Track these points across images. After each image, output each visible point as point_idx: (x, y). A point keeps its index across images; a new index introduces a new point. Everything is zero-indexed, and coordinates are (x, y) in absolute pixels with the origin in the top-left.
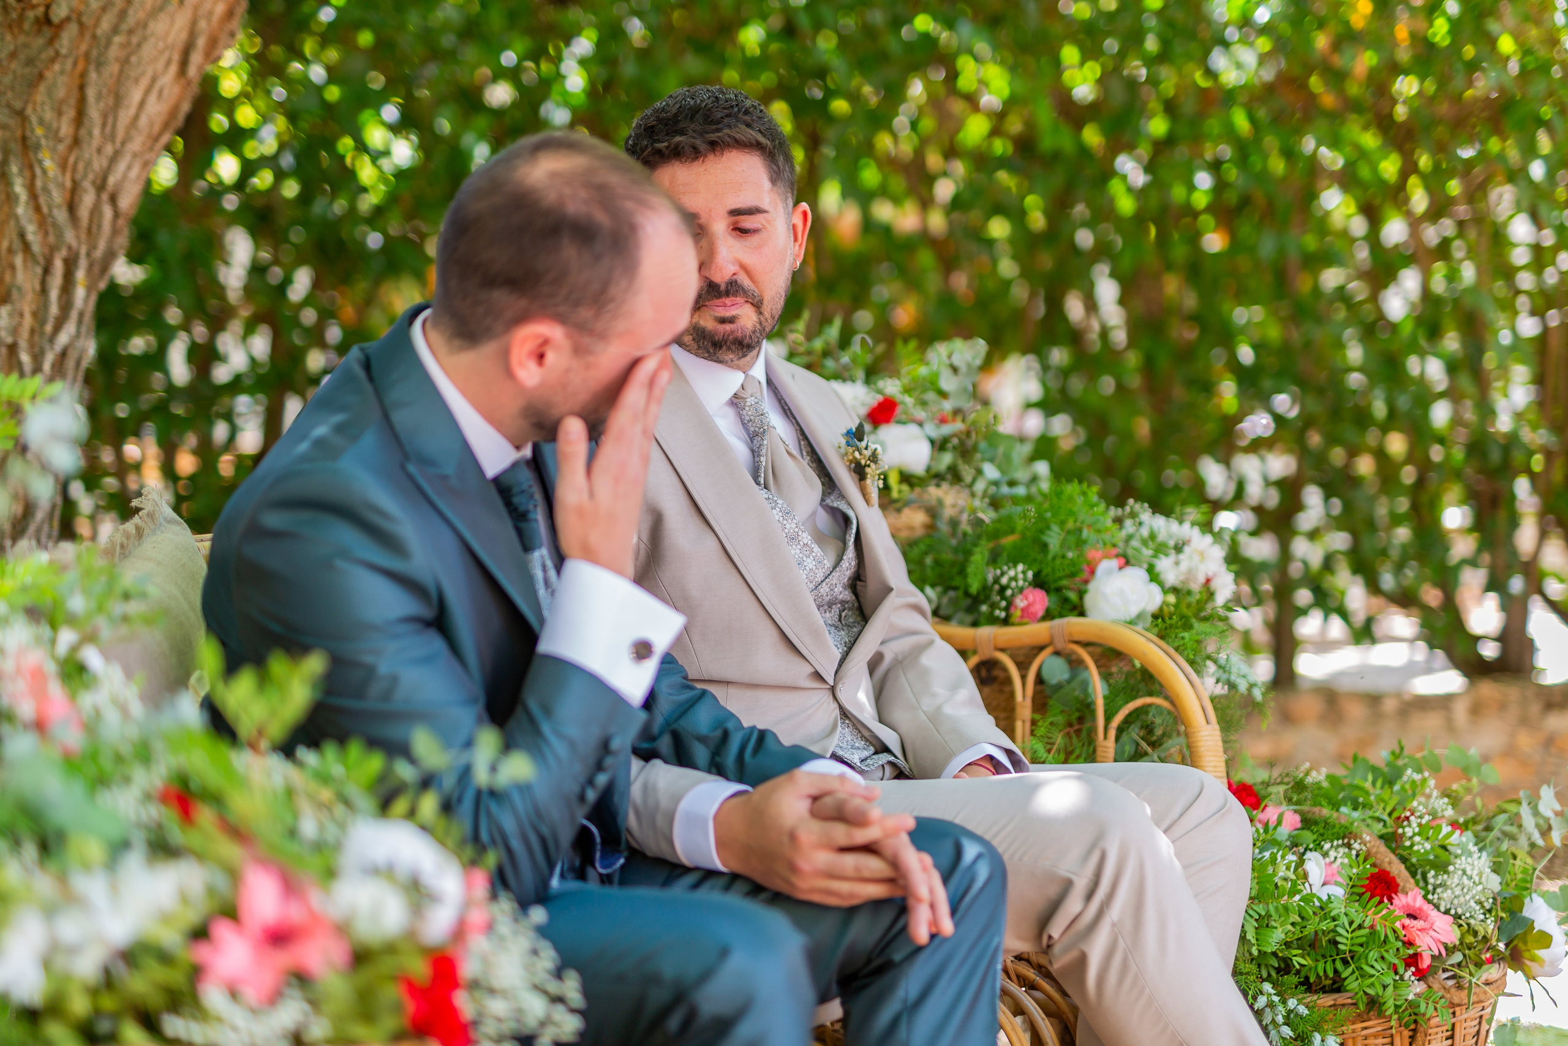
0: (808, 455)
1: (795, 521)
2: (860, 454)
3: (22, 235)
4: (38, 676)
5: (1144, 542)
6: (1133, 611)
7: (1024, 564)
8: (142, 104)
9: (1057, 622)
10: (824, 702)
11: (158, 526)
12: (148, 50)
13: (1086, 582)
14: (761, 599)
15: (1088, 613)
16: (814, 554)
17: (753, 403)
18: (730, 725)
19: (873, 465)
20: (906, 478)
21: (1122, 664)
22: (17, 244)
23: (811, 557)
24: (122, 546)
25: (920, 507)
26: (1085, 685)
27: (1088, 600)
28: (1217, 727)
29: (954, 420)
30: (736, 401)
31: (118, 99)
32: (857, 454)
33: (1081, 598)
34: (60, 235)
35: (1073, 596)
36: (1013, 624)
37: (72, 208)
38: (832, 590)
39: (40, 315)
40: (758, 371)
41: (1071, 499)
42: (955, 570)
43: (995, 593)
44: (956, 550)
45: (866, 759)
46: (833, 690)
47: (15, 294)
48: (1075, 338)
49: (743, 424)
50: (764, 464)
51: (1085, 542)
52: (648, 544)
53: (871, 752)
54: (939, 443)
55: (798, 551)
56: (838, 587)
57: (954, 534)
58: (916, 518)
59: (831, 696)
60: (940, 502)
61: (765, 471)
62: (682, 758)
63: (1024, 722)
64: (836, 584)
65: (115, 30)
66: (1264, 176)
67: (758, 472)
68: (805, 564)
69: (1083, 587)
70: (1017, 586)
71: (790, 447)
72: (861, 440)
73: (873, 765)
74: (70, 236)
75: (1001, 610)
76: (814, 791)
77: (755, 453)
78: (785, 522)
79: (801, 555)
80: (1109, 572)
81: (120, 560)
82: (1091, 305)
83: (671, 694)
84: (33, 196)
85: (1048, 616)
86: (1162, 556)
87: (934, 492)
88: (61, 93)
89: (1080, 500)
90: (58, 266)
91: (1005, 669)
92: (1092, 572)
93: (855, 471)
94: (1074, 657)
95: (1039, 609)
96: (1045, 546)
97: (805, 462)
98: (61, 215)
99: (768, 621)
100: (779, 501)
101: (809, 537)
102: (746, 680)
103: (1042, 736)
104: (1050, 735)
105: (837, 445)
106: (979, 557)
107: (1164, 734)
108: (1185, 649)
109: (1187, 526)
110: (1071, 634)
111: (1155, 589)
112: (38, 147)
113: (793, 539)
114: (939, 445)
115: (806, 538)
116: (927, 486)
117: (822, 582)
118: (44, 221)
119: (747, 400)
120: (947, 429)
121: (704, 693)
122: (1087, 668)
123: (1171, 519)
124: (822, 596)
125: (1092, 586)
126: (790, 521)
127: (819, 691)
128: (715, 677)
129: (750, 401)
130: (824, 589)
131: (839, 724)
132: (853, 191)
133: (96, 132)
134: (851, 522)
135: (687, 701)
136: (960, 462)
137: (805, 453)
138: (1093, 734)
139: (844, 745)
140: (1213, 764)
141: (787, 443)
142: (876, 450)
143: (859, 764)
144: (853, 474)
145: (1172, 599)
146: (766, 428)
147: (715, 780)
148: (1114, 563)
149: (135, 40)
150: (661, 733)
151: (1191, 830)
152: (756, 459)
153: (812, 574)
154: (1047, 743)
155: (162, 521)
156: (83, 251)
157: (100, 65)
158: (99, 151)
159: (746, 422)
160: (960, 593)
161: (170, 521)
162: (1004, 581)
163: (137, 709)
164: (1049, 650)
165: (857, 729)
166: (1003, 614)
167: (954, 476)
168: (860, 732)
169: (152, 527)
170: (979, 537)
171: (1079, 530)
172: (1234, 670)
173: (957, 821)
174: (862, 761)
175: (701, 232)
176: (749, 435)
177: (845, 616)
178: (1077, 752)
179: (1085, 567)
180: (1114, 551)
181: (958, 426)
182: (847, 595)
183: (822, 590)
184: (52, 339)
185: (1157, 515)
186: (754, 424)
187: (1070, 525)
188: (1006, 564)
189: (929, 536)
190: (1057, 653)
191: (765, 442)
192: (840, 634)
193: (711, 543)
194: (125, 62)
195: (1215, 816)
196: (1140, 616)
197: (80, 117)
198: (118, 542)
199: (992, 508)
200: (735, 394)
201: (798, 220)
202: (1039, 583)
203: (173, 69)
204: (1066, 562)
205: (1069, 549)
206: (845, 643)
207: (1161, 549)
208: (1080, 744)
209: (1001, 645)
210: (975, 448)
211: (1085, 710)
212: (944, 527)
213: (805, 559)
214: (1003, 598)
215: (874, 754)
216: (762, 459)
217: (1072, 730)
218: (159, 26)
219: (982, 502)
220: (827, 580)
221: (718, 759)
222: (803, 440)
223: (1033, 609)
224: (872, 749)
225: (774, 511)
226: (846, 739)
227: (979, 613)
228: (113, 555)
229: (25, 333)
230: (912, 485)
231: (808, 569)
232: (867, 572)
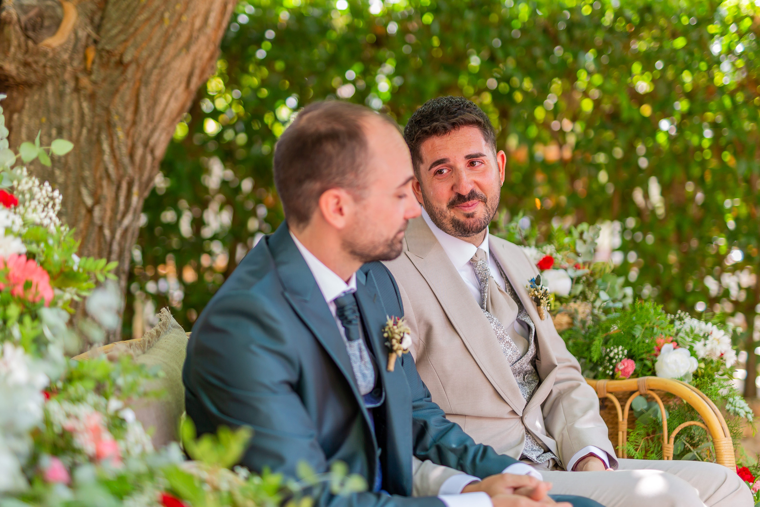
0: (509, 291)
1: (502, 330)
2: (538, 292)
3: (106, 170)
4: (96, 432)
5: (687, 334)
6: (682, 372)
7: (622, 346)
8: (167, 104)
9: (641, 379)
10: (517, 425)
11: (168, 330)
12: (171, 76)
13: (656, 355)
14: (484, 372)
15: (657, 373)
16: (512, 347)
17: (481, 264)
18: (468, 443)
19: (545, 299)
20: (559, 299)
21: (675, 400)
22: (104, 175)
23: (510, 349)
24: (149, 342)
25: (565, 313)
26: (656, 412)
27: (658, 366)
28: (731, 438)
29: (584, 268)
30: (472, 262)
31: (155, 101)
32: (536, 293)
33: (653, 365)
34: (125, 169)
35: (649, 363)
36: (617, 379)
37: (131, 156)
38: (521, 366)
39: (115, 211)
40: (485, 247)
41: (647, 310)
42: (585, 348)
43: (606, 361)
44: (585, 337)
45: (539, 456)
46: (522, 418)
47: (102, 200)
48: (639, 213)
49: (476, 275)
50: (486, 297)
51: (655, 334)
52: (424, 341)
53: (542, 452)
54: (575, 279)
55: (503, 346)
56: (525, 364)
57: (583, 327)
58: (564, 319)
59: (521, 422)
60: (576, 311)
61: (487, 301)
62: (442, 461)
63: (623, 432)
64: (524, 363)
65: (155, 66)
66: (740, 131)
67: (483, 302)
68: (507, 352)
69: (654, 359)
70: (618, 358)
71: (501, 287)
72: (539, 284)
73: (543, 460)
74: (130, 171)
75: (610, 370)
76: (515, 485)
77: (481, 291)
78: (497, 330)
79: (505, 348)
80: (668, 351)
81: (148, 349)
82: (646, 196)
83: (436, 426)
84: (112, 150)
85: (636, 375)
86: (697, 342)
87: (573, 306)
88: (127, 98)
89: (652, 311)
90: (124, 186)
91: (612, 402)
92: (659, 350)
93: (535, 301)
94: (649, 396)
95: (631, 370)
96: (634, 336)
97: (508, 294)
98: (126, 160)
99: (488, 384)
100: (494, 319)
101: (510, 338)
102: (476, 415)
103: (632, 442)
104: (637, 441)
105: (525, 286)
106: (598, 342)
107: (700, 440)
108: (712, 395)
109: (710, 324)
110: (649, 386)
111: (693, 360)
112: (115, 126)
113: (501, 339)
114: (576, 281)
115: (508, 338)
116: (569, 302)
117: (516, 362)
118: (118, 163)
119: (478, 262)
120: (580, 272)
121: (454, 425)
122: (656, 402)
123: (701, 321)
124: (516, 369)
125: (659, 358)
126: (500, 329)
127: (514, 419)
128: (459, 413)
129: (480, 262)
130: (517, 365)
131: (525, 437)
132: (524, 139)
133: (144, 117)
134: (532, 329)
135: (445, 429)
136: (587, 289)
137: (508, 290)
138: (661, 440)
139: (528, 449)
140: (728, 459)
141: (499, 285)
142: (546, 290)
143: (536, 460)
144: (534, 302)
145: (703, 365)
146: (488, 277)
147: (460, 474)
148: (671, 346)
149: (165, 70)
150: (431, 447)
151: (720, 500)
152: (482, 294)
153: (511, 358)
154: (635, 445)
155: (170, 326)
156: (136, 177)
157: (147, 84)
158: (146, 127)
159: (478, 274)
160: (588, 360)
161: (174, 327)
162: (612, 355)
163: (149, 448)
164: (637, 394)
165: (535, 439)
166: (611, 373)
167: (584, 297)
168: (536, 441)
169: (165, 330)
170: (598, 331)
171: (653, 328)
172: (738, 405)
173: (592, 498)
174: (538, 457)
175: (451, 169)
176: (479, 281)
177: (527, 378)
178: (652, 450)
179: (655, 347)
180: (670, 339)
181: (586, 271)
182: (529, 367)
183: (516, 366)
184: (121, 222)
185: (693, 319)
186: (482, 275)
187: (647, 325)
188: (613, 346)
189: (570, 329)
190: (641, 395)
191: (487, 285)
192: (525, 388)
193: (458, 341)
194: (159, 83)
195: (733, 493)
196: (686, 376)
197: (136, 111)
198: (147, 340)
199: (604, 314)
200: (472, 259)
201: (499, 160)
202: (631, 356)
203: (183, 86)
204: (645, 345)
205: (646, 338)
206: (528, 393)
207: (696, 338)
208: (654, 445)
209: (610, 390)
210: (595, 282)
211: (657, 426)
212: (578, 324)
213: (507, 350)
214: (611, 364)
215: (543, 453)
216: (486, 294)
217: (649, 438)
218: (176, 64)
219: (598, 311)
220: (519, 361)
221: (461, 462)
222: (507, 283)
223: (627, 370)
224: (543, 450)
225: (492, 324)
226: (528, 445)
227: (598, 371)
228: (144, 347)
229: (107, 219)
230: (561, 303)
231: (508, 355)
232: (541, 356)
